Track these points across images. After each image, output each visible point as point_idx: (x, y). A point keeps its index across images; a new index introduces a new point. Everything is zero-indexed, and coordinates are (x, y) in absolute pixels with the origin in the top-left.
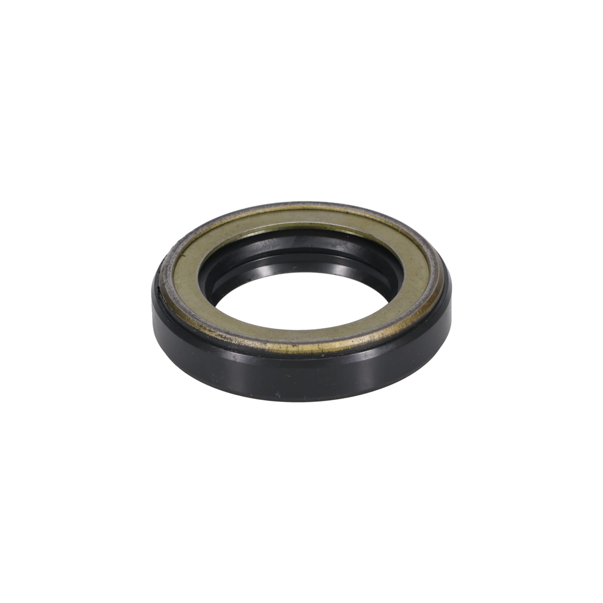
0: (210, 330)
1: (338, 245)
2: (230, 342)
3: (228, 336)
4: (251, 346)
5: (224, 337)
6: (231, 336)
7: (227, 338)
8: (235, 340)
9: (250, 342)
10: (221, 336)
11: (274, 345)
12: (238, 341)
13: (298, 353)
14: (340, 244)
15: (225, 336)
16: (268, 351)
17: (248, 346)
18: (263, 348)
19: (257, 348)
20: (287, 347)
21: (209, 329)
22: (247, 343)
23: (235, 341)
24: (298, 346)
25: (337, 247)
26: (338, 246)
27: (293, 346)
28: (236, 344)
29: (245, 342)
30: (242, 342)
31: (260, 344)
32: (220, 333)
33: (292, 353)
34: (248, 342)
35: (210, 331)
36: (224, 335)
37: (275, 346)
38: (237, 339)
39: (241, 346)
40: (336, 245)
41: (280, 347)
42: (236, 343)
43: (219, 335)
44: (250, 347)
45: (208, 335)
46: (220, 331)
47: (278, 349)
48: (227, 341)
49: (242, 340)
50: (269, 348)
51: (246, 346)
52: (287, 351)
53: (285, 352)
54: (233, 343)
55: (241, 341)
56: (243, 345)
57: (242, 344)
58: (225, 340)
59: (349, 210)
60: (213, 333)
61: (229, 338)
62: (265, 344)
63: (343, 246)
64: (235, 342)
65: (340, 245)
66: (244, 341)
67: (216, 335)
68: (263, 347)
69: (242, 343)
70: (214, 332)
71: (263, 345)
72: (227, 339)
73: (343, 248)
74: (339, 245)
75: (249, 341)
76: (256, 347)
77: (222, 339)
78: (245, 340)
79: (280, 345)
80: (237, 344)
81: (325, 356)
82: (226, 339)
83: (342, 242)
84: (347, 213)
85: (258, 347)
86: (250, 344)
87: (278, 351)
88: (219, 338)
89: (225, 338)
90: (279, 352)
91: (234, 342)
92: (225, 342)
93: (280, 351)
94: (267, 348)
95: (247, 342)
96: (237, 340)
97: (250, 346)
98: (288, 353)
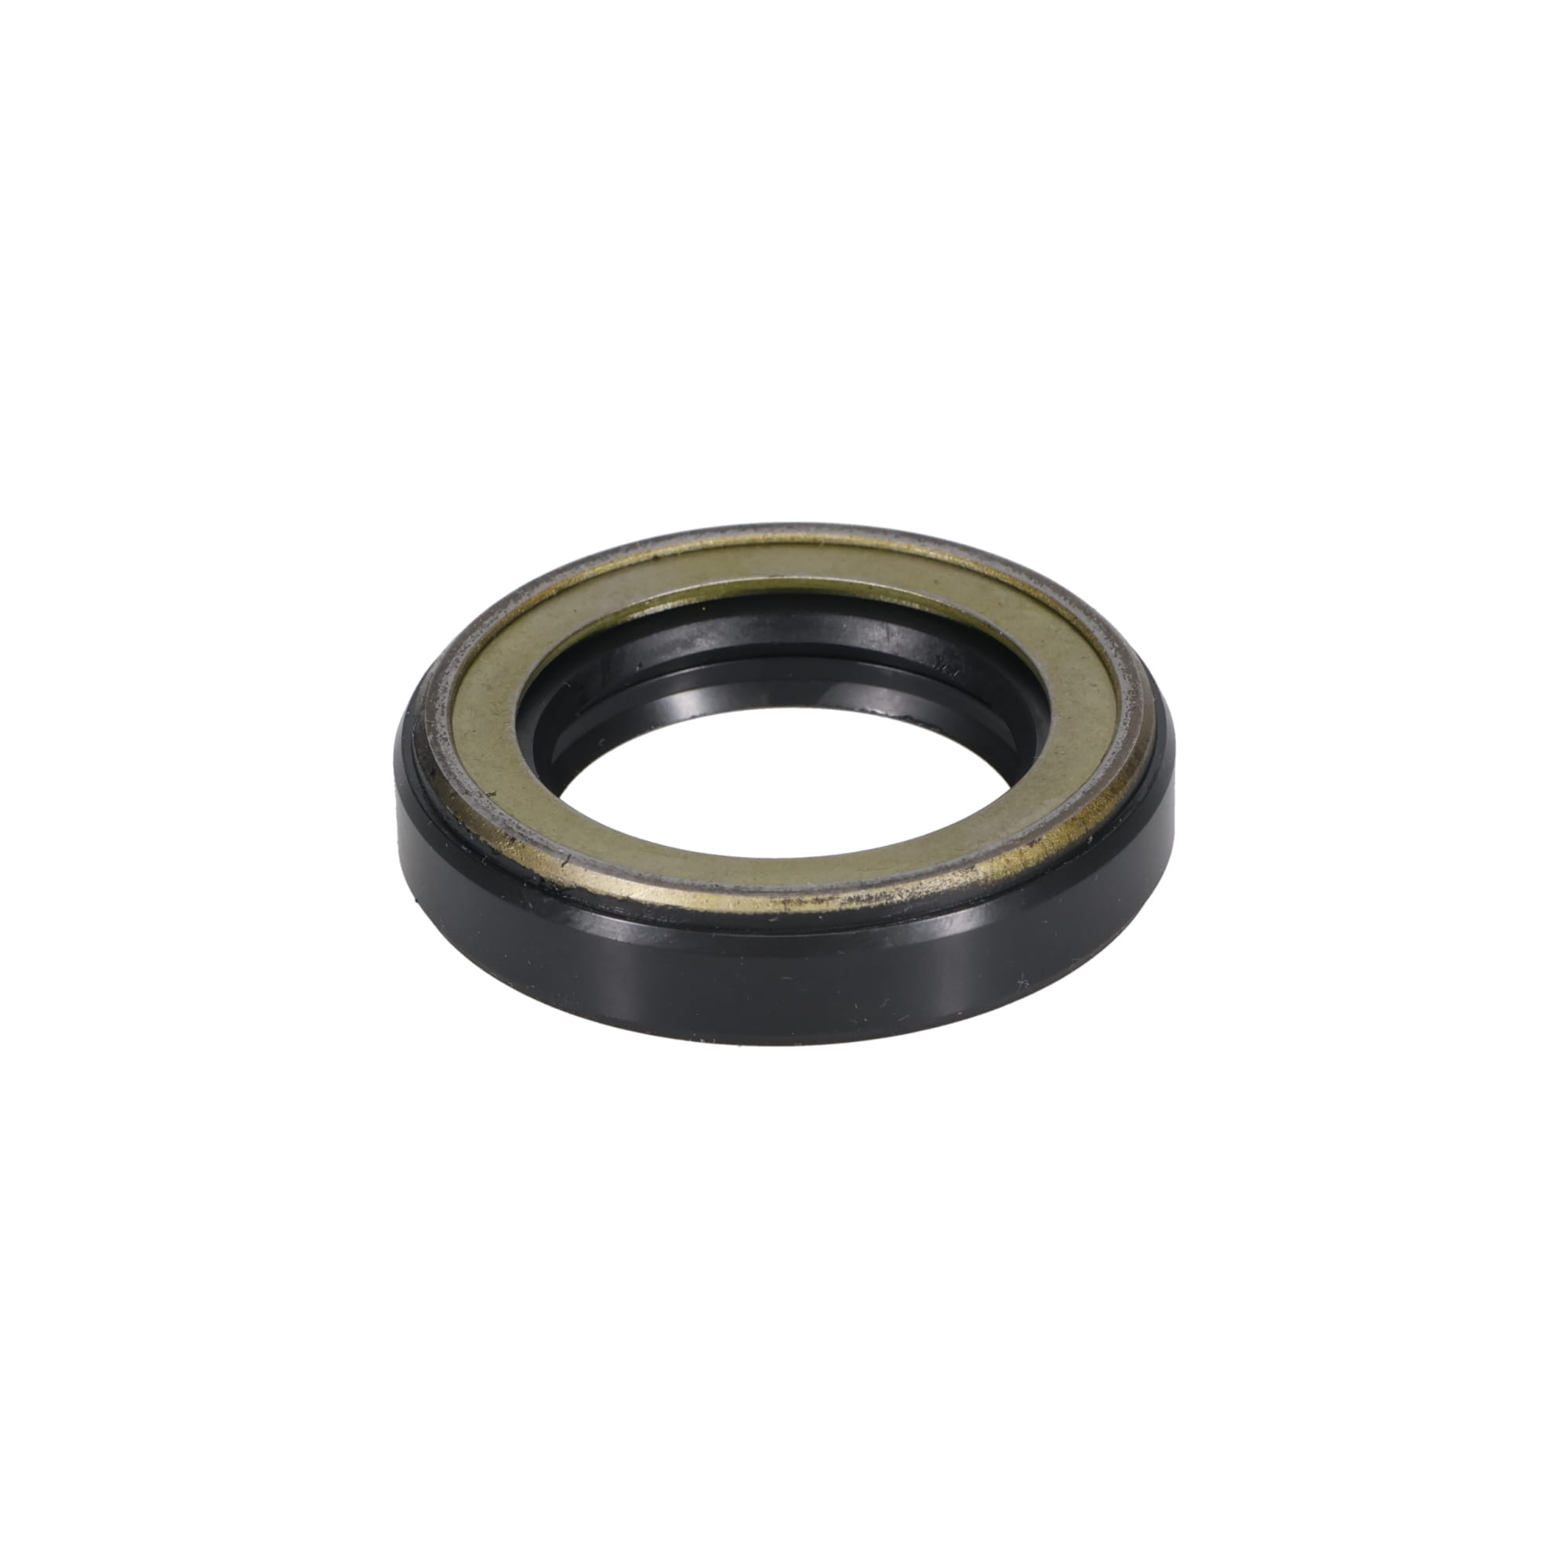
0: (817, 899)
1: (698, 637)
2: (889, 902)
3: (874, 892)
4: (945, 888)
5: (865, 898)
6: (882, 890)
7: (876, 895)
8: (897, 892)
9: (935, 880)
10: (858, 899)
11: (992, 862)
12: (908, 891)
13: (1046, 856)
14: (702, 633)
15: (868, 895)
16: (986, 881)
17: (936, 891)
18: (973, 881)
19: (961, 887)
20: (1021, 853)
21: (815, 897)
22: (930, 885)
23: (899, 895)
24: (1039, 840)
25: (698, 643)
26: (699, 640)
27: (1031, 845)
28: (906, 900)
29: (924, 886)
30: (918, 888)
31: (960, 874)
32: (852, 895)
33: (1035, 864)
34: (933, 883)
35: (821, 901)
36: (863, 893)
37: (995, 864)
38: (902, 889)
39: (920, 898)
40: (693, 638)
41: (1008, 861)
42: (905, 897)
43: (850, 900)
44: (943, 891)
45: (820, 914)
46: (845, 890)
47: (1005, 867)
48: (878, 903)
49: (916, 884)
50: (985, 873)
51: (932, 894)
52: (1025, 863)
53: (1023, 867)
54: (898, 902)
55: (913, 889)
56: (925, 894)
57: (920, 893)
58: (874, 904)
59: (660, 551)
60: (830, 902)
61: (881, 895)
62: (972, 867)
63: (710, 635)
64: (901, 897)
65: (702, 635)
66: (921, 884)
67: (842, 904)
68: (973, 878)
69: (919, 890)
70: (831, 898)
71: (968, 874)
72: (877, 899)
73: (713, 638)
74: (701, 637)
75: (933, 879)
76: (956, 886)
77: (864, 905)
78: (923, 881)
79: (1004, 856)
80: (909, 899)
81: (1093, 837)
82: (874, 900)
83: (703, 626)
84: (656, 558)
85: (961, 882)
86: (938, 884)
87: (1006, 872)
88: (854, 905)
89: (870, 898)
90: (1009, 873)
91: (899, 898)
92: (876, 908)
93: (1010, 870)
94: (981, 876)
95: (930, 883)
96: (903, 891)
97: (940, 889)
98: (1030, 866)
